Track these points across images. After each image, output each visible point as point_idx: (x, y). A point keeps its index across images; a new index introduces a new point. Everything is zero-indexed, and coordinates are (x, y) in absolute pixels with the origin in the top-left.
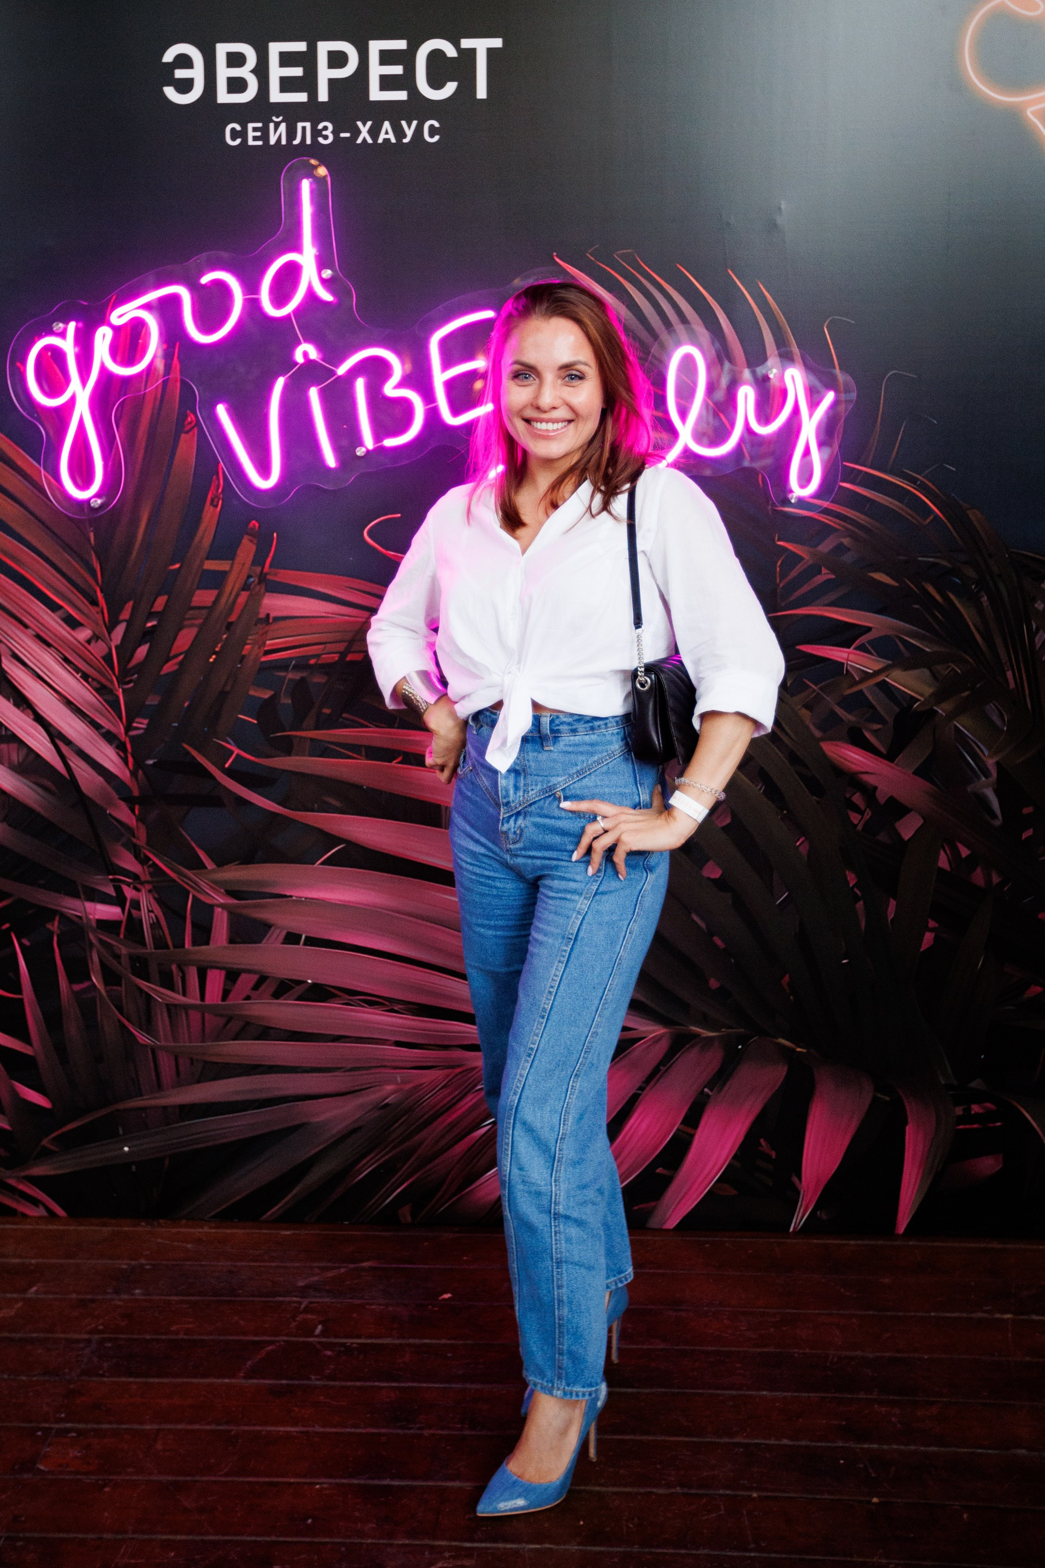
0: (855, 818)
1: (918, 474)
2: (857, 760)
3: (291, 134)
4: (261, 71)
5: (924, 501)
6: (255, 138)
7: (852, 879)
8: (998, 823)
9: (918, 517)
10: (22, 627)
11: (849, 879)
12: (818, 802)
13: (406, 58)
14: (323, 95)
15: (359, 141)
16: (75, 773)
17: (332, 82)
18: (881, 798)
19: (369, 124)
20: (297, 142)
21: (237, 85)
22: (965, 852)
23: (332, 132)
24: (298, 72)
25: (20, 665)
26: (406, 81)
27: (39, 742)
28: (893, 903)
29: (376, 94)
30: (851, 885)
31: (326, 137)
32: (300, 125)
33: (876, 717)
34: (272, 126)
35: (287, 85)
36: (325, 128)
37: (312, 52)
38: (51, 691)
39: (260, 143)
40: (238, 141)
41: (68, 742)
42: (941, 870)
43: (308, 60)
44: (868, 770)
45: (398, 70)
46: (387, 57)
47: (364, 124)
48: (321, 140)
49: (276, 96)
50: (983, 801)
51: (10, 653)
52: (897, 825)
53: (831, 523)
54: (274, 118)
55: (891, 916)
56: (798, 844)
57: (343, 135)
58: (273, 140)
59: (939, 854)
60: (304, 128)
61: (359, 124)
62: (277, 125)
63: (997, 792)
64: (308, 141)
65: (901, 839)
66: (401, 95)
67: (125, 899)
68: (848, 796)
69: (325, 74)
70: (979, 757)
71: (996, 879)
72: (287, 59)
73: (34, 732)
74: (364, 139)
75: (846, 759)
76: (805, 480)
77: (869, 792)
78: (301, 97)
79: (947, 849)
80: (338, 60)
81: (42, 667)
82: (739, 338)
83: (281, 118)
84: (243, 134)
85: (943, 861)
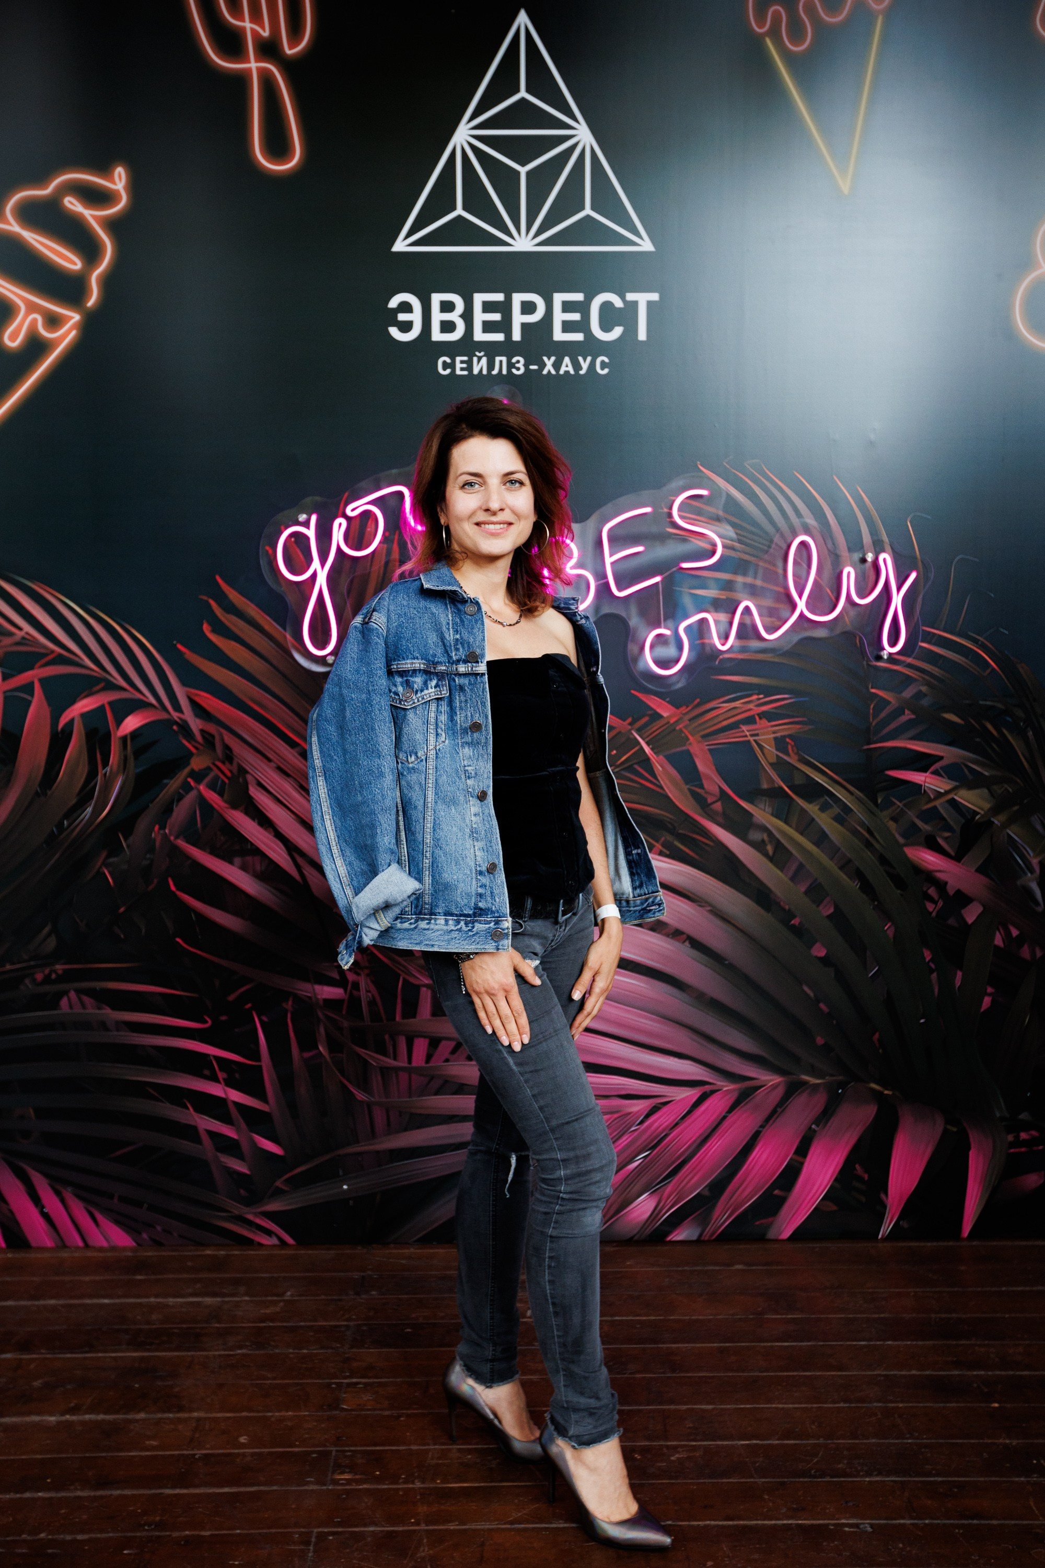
0: (930, 907)
1: (979, 635)
2: (933, 862)
3: (491, 366)
4: (468, 316)
5: (983, 657)
6: (462, 369)
7: (928, 955)
8: (1040, 909)
9: (978, 669)
10: (265, 760)
11: (925, 955)
12: (902, 895)
13: (583, 308)
14: (517, 336)
15: (545, 372)
16: (308, 880)
17: (524, 326)
18: (951, 892)
19: (553, 359)
20: (495, 372)
21: (448, 327)
22: (1015, 932)
23: (524, 365)
24: (496, 317)
25: (265, 793)
26: (583, 326)
27: (278, 854)
28: (959, 974)
29: (559, 335)
30: (927, 960)
31: (518, 369)
32: (498, 359)
33: (948, 828)
34: (475, 359)
35: (488, 327)
36: (518, 362)
37: (508, 303)
38: (289, 813)
39: (465, 373)
40: (448, 371)
41: (302, 854)
42: (996, 947)
43: (505, 308)
44: (942, 869)
45: (576, 317)
46: (567, 307)
47: (549, 359)
48: (514, 371)
49: (479, 335)
50: (1029, 892)
51: (255, 782)
52: (963, 911)
53: (913, 675)
54: (477, 353)
55: (958, 982)
56: (886, 928)
57: (532, 367)
58: (476, 371)
59: (995, 934)
60: (501, 362)
61: (545, 358)
62: (480, 359)
63: (1039, 885)
64: (504, 372)
65: (966, 923)
66: (579, 337)
67: (346, 981)
68: (925, 889)
69: (518, 319)
70: (1028, 860)
71: (1039, 953)
72: (488, 307)
73: (275, 846)
74: (549, 371)
75: (923, 861)
76: (893, 642)
77: (941, 886)
78: (499, 337)
79: (1002, 931)
80: (528, 308)
81: (282, 793)
82: (842, 530)
83: (482, 354)
84: (452, 366)
85: (998, 940)
